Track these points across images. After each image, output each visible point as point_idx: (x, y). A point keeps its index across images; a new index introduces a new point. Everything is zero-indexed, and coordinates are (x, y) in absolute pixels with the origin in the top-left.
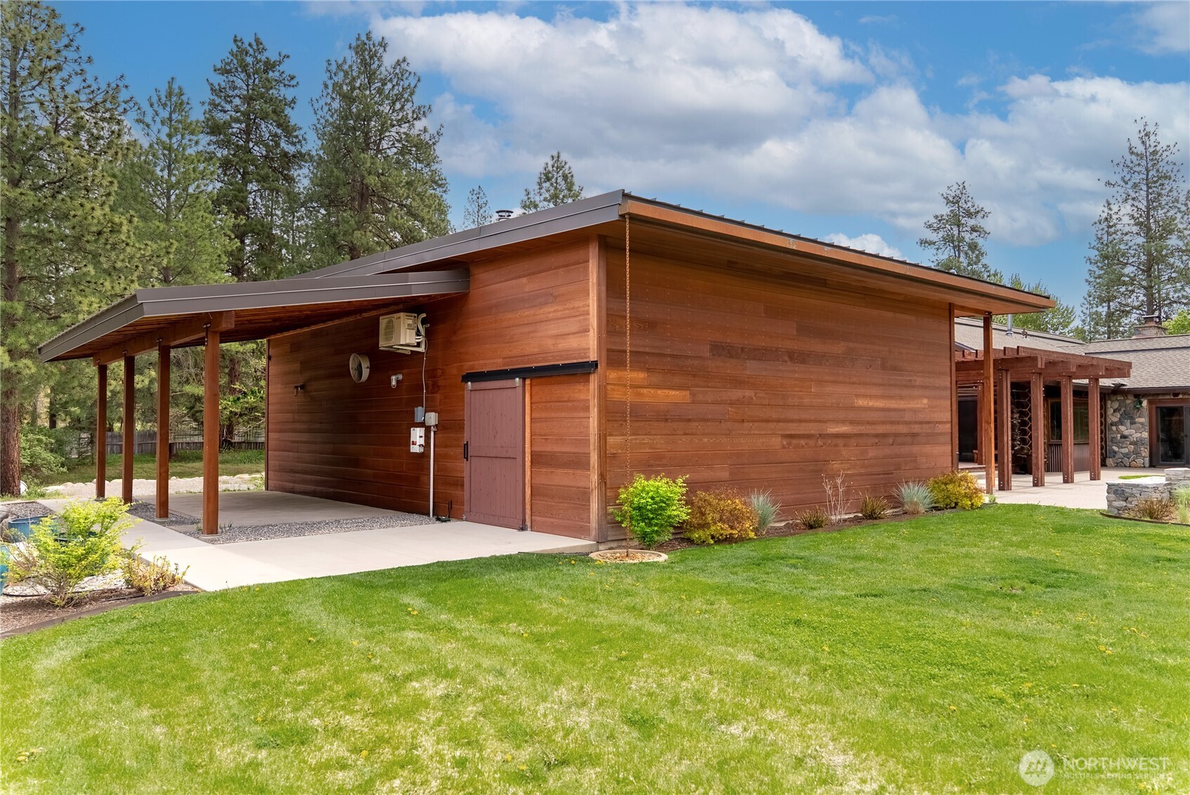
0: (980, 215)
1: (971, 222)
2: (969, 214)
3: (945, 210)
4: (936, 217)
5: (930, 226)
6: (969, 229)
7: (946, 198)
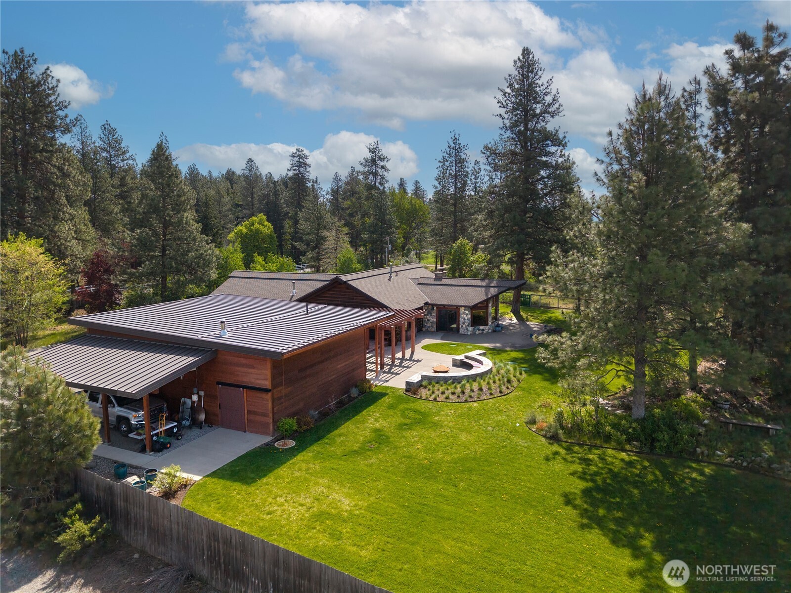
0: (386, 160)
1: (382, 163)
2: (381, 159)
3: (369, 155)
4: (364, 159)
5: (361, 164)
6: (380, 167)
7: (369, 149)
